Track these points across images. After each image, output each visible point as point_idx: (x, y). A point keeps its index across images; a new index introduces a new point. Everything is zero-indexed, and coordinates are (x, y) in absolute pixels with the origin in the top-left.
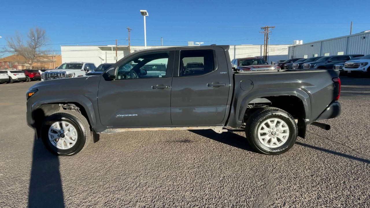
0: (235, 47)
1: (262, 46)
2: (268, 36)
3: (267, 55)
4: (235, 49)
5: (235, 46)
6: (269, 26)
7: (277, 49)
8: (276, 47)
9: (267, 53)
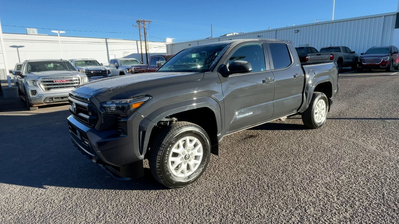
0: (106, 41)
1: (138, 42)
2: (146, 31)
3: (148, 53)
4: (107, 43)
5: (106, 39)
6: (145, 20)
7: (153, 46)
8: (152, 44)
9: (148, 51)
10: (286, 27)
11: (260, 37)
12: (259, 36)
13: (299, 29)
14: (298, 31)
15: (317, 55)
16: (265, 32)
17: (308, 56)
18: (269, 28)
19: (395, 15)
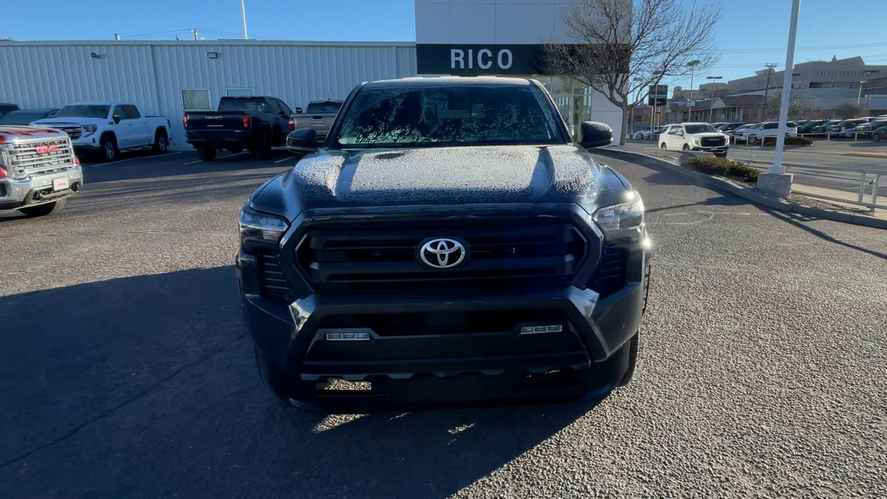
10: (175, 39)
11: (98, 57)
12: (98, 54)
13: (219, 50)
14: (216, 54)
15: (315, 117)
16: (108, 45)
17: (292, 119)
18: (116, 35)
19: (414, 47)
